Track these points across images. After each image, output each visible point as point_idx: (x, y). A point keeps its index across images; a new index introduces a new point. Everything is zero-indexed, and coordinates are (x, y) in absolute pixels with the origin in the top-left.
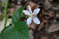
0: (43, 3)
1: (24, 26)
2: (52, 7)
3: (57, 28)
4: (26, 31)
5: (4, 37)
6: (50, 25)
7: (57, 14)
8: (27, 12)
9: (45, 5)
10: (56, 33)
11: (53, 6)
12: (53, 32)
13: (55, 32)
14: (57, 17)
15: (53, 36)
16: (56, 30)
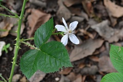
0: (55, 10)
1: (58, 47)
2: (72, 16)
3: (84, 54)
4: (64, 54)
5: (26, 67)
6: (72, 48)
7: (81, 28)
8: (61, 27)
9: (59, 14)
10: (83, 61)
11: (74, 15)
12: (78, 61)
13: (81, 60)
14: (82, 34)
15: (78, 68)
16: (83, 56)
